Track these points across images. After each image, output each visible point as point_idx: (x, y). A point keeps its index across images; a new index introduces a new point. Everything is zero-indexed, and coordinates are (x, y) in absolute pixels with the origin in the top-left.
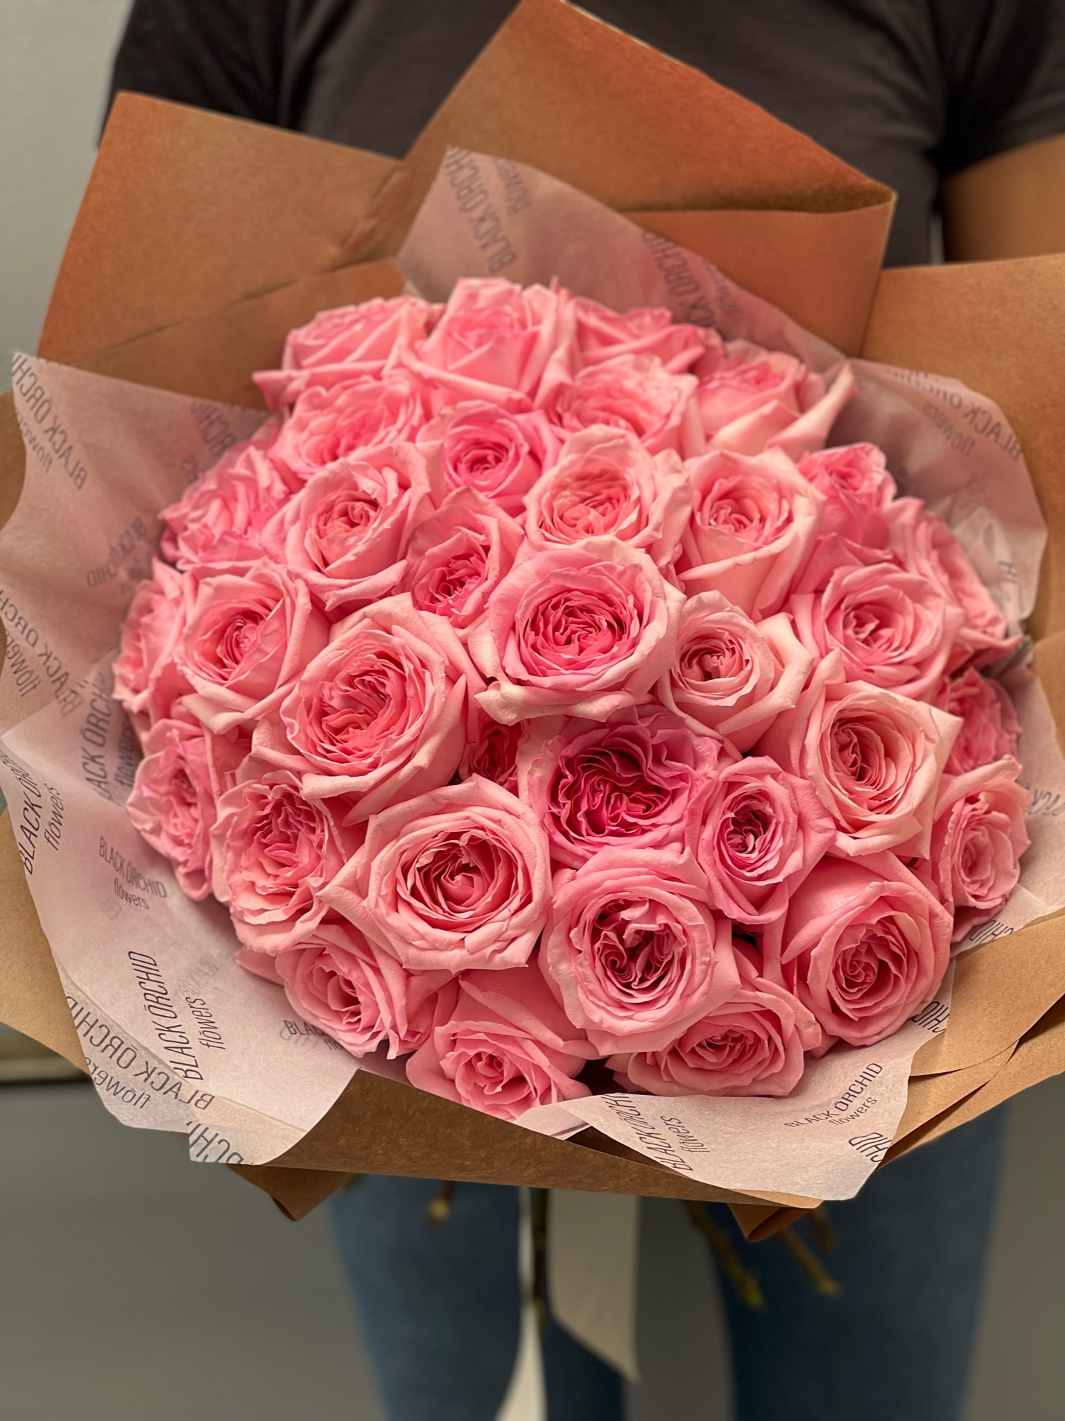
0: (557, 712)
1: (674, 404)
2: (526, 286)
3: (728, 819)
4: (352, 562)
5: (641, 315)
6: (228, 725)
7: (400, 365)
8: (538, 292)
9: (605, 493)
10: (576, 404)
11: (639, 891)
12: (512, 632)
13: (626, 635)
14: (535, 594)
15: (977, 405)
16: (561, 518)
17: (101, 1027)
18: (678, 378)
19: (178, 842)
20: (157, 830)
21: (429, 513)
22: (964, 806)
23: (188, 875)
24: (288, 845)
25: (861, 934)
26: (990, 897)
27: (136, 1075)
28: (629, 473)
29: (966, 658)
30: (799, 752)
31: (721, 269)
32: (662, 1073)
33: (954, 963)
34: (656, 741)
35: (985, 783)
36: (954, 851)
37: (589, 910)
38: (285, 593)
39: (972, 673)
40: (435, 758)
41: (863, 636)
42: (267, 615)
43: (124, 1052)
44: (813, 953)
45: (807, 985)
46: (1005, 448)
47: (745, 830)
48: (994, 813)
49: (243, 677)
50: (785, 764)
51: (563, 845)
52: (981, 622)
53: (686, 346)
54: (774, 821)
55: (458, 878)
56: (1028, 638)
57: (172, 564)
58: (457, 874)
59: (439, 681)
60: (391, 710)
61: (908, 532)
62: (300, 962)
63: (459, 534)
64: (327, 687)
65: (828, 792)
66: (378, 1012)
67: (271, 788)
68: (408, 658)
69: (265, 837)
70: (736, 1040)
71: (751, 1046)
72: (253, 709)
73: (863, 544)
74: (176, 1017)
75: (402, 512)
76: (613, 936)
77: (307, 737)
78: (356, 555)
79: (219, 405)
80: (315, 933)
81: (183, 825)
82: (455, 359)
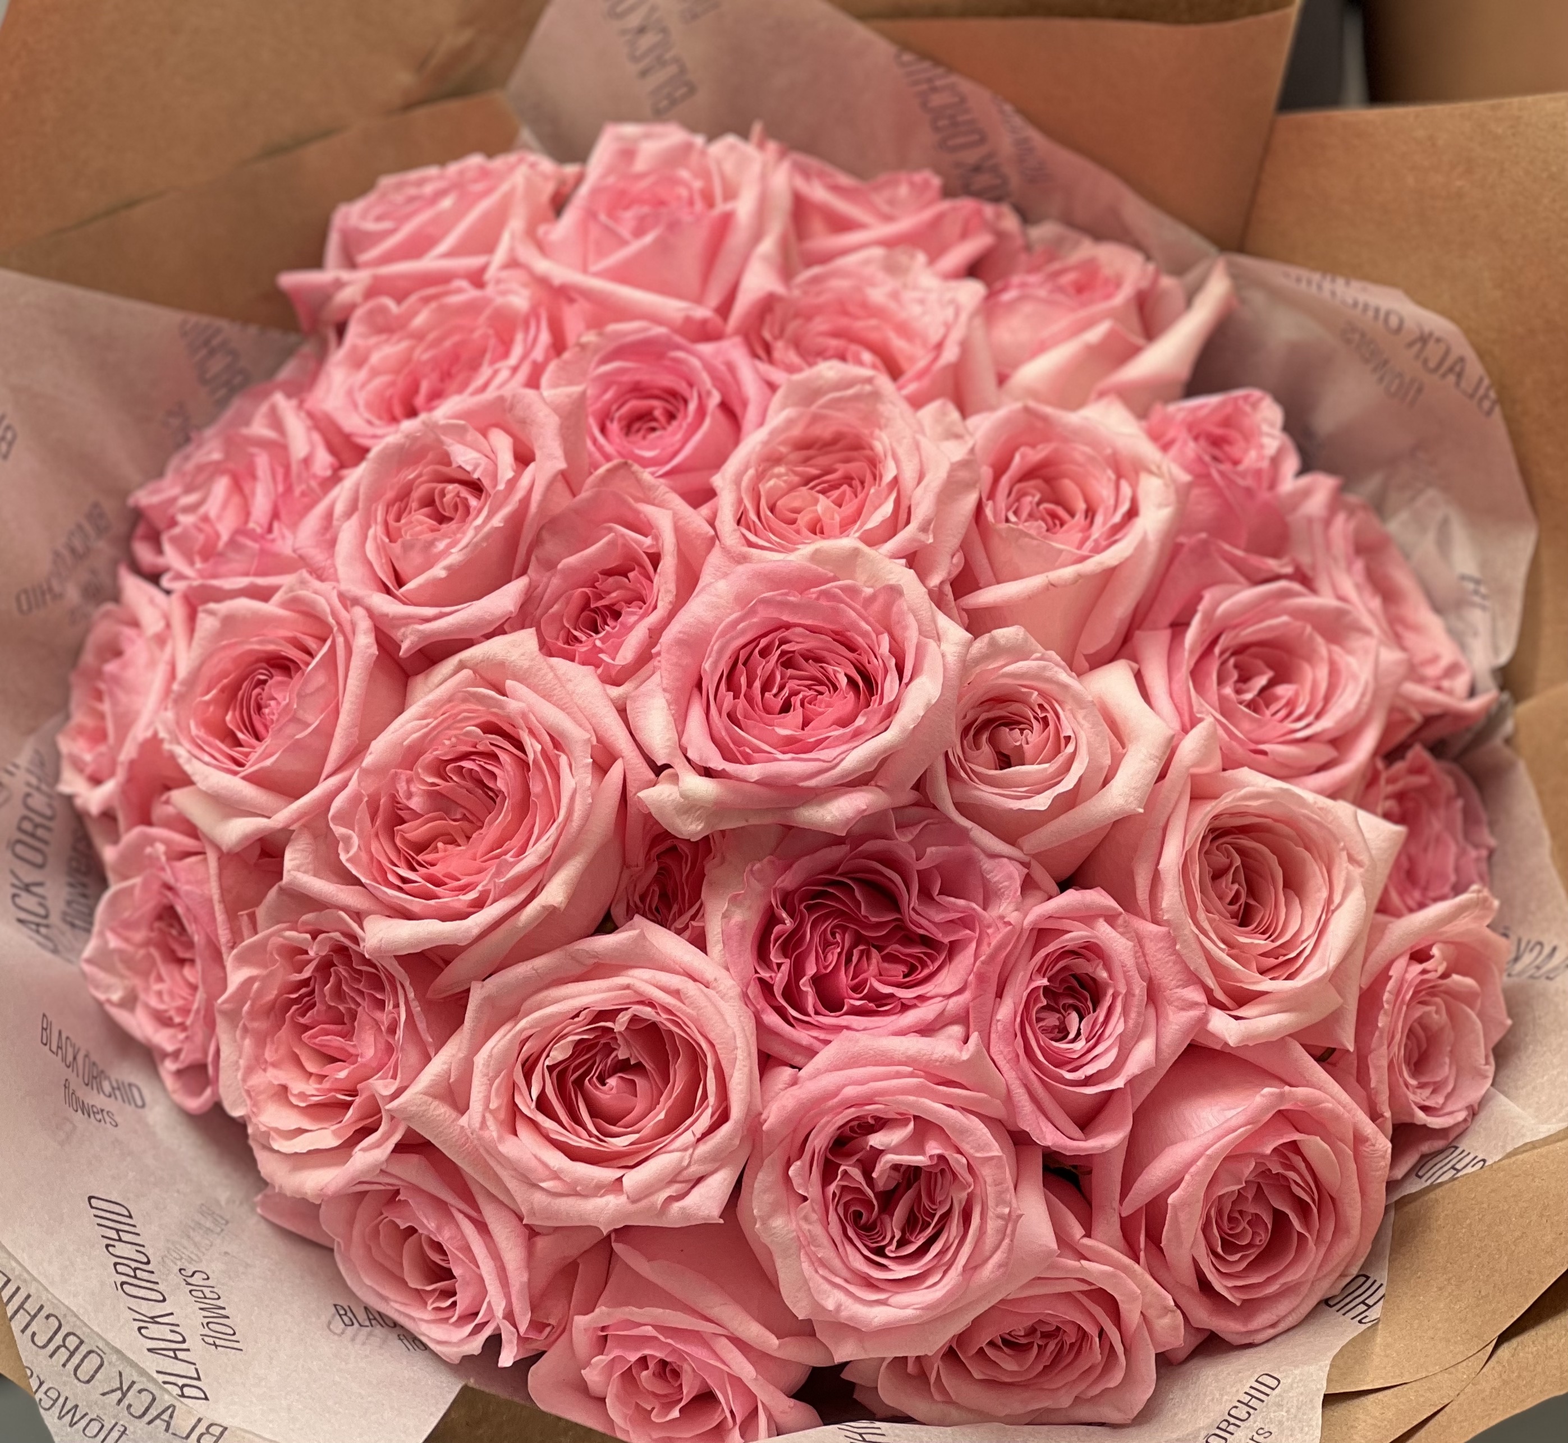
0: (768, 820)
1: (948, 327)
2: (712, 137)
3: (1038, 988)
4: (441, 579)
5: (895, 183)
6: (246, 837)
7: (513, 263)
8: (732, 148)
9: (841, 470)
10: (793, 326)
11: (898, 1103)
12: (696, 692)
13: (876, 698)
14: (733, 633)
15: (1427, 329)
16: (772, 509)
17: (48, 1317)
18: (954, 284)
19: (163, 1020)
20: (130, 1002)
21: (563, 501)
22: (1408, 965)
23: (179, 1073)
24: (339, 1027)
25: (1248, 1169)
26: (1447, 1109)
27: (104, 1394)
28: (879, 439)
29: (1409, 729)
30: (1149, 882)
31: (1022, 111)
32: (933, 1389)
33: (1392, 1213)
34: (923, 865)
35: (1444, 929)
36: (1393, 1037)
37: (819, 1132)
38: (335, 629)
39: (1418, 752)
40: (575, 895)
41: (1248, 696)
42: (308, 664)
43: (85, 1357)
44: (1170, 1200)
45: (1161, 1250)
46: (1472, 396)
47: (1064, 1006)
48: (1456, 977)
49: (268, 762)
50: (1125, 897)
51: (779, 1030)
52: (1432, 671)
53: (965, 234)
54: (1110, 992)
55: (612, 1081)
56: (1506, 696)
57: (154, 577)
58: (610, 1076)
59: (581, 770)
60: (505, 817)
61: (1318, 529)
62: (360, 1211)
63: (612, 535)
64: (403, 777)
65: (1195, 946)
66: (484, 1292)
67: (314, 938)
68: (532, 733)
69: (303, 1015)
70: (1047, 1336)
71: (1072, 1345)
72: (285, 814)
73: (1247, 550)
74: (164, 1300)
75: (521, 501)
76: (856, 1173)
77: (372, 857)
78: (448, 568)
79: (223, 324)
80: (384, 1167)
81: (172, 994)
82: (601, 253)
